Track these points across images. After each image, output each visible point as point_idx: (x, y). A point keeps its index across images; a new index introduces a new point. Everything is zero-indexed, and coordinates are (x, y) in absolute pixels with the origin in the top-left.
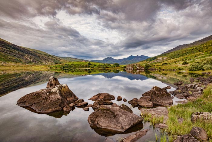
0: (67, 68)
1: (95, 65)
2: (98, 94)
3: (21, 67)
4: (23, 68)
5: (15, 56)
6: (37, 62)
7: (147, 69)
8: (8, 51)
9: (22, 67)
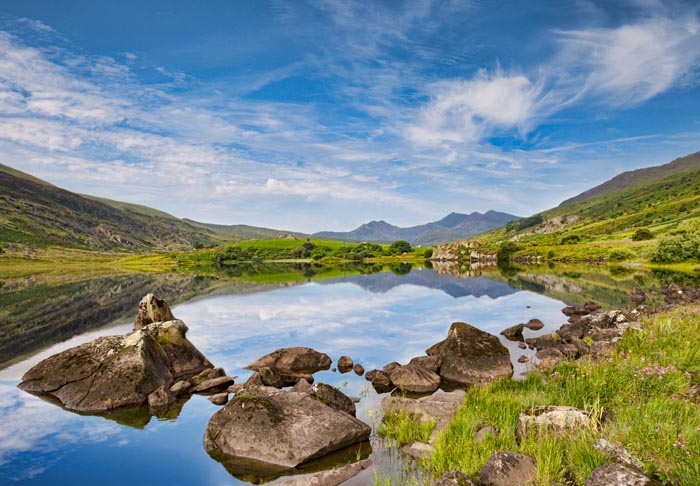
0: (233, 262)
1: (329, 250)
2: (277, 352)
3: (84, 264)
4: (92, 266)
5: (66, 225)
6: (138, 243)
7: (506, 260)
8: (43, 210)
9: (88, 261)
